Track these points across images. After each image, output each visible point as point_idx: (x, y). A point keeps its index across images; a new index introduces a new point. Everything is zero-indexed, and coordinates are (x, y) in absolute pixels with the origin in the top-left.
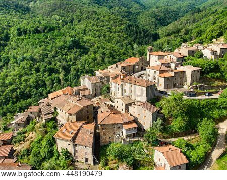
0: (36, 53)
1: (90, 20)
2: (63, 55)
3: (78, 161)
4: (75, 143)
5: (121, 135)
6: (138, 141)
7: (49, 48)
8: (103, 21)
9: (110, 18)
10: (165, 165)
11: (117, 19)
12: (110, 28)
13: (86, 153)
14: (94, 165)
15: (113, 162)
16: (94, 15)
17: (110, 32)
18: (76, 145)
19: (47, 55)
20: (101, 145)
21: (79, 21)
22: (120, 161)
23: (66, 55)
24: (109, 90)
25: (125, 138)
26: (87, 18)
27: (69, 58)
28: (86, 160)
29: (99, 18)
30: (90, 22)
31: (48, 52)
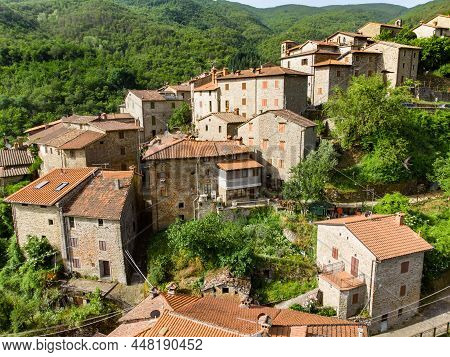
0: (38, 94)
1: (160, 47)
2: (97, 99)
3: (78, 276)
4: (69, 214)
5: (213, 194)
6: (264, 211)
7: (68, 85)
8: (187, 48)
9: (201, 43)
10: (355, 262)
11: (216, 44)
12: (201, 61)
13: (103, 246)
14: (129, 282)
15: (189, 270)
16: (170, 38)
17: (202, 67)
18: (72, 219)
19: (62, 99)
20: (155, 228)
21: (139, 48)
22: (210, 264)
23: (104, 99)
24: (187, 119)
25: (224, 200)
26: (156, 43)
27: (110, 105)
28: (105, 268)
29: (178, 43)
30: (162, 51)
31: (64, 94)
